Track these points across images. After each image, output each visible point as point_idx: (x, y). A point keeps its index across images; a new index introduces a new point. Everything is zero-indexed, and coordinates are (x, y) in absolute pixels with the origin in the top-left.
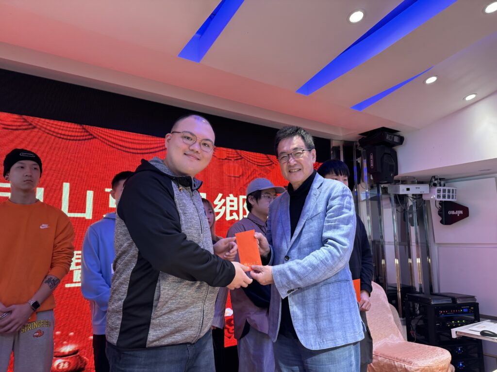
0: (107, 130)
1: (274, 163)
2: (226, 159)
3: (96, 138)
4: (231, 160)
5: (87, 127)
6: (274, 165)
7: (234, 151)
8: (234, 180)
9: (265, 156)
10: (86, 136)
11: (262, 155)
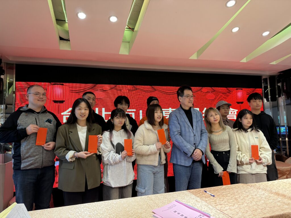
0: (160, 87)
1: (231, 91)
2: (207, 92)
3: (156, 90)
4: (209, 92)
5: (153, 87)
6: (231, 92)
7: (210, 88)
8: (212, 101)
9: (226, 89)
10: (153, 90)
11: (224, 88)
